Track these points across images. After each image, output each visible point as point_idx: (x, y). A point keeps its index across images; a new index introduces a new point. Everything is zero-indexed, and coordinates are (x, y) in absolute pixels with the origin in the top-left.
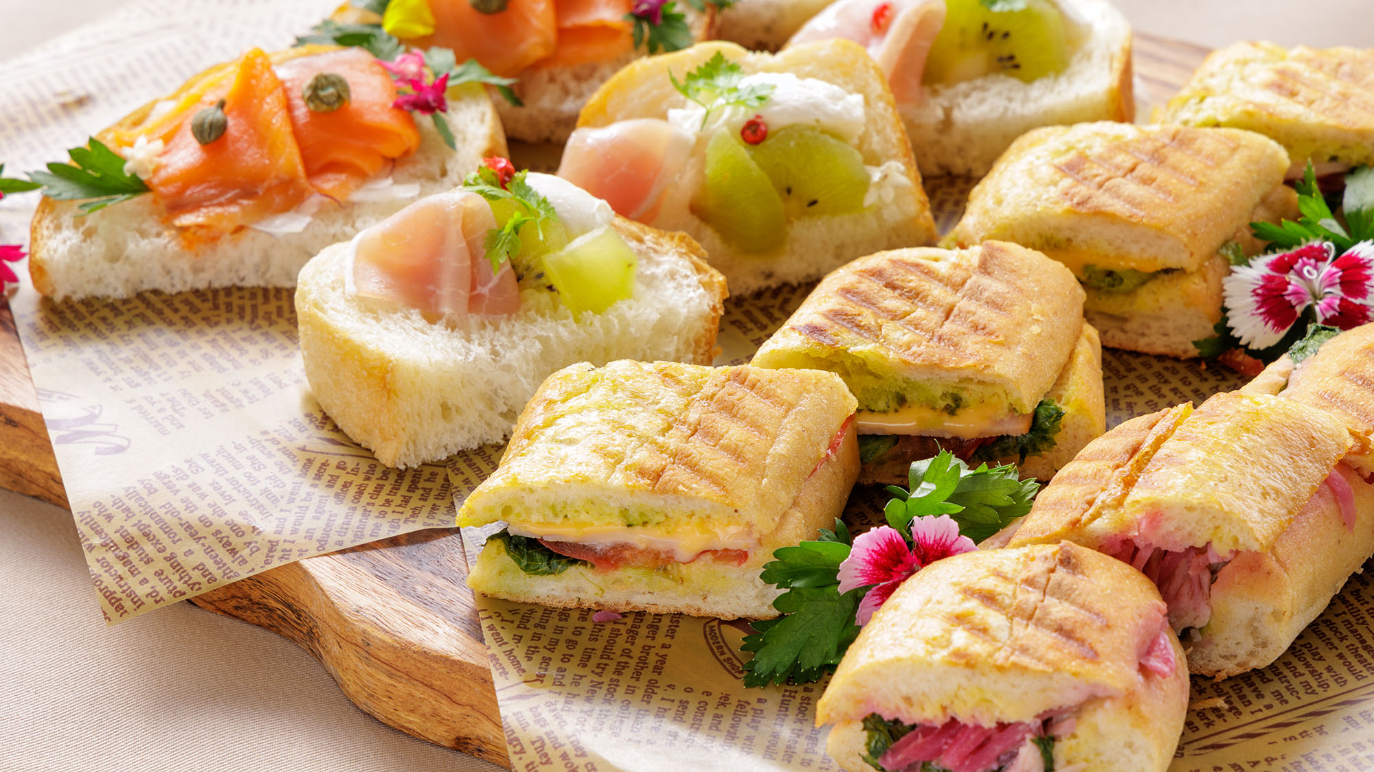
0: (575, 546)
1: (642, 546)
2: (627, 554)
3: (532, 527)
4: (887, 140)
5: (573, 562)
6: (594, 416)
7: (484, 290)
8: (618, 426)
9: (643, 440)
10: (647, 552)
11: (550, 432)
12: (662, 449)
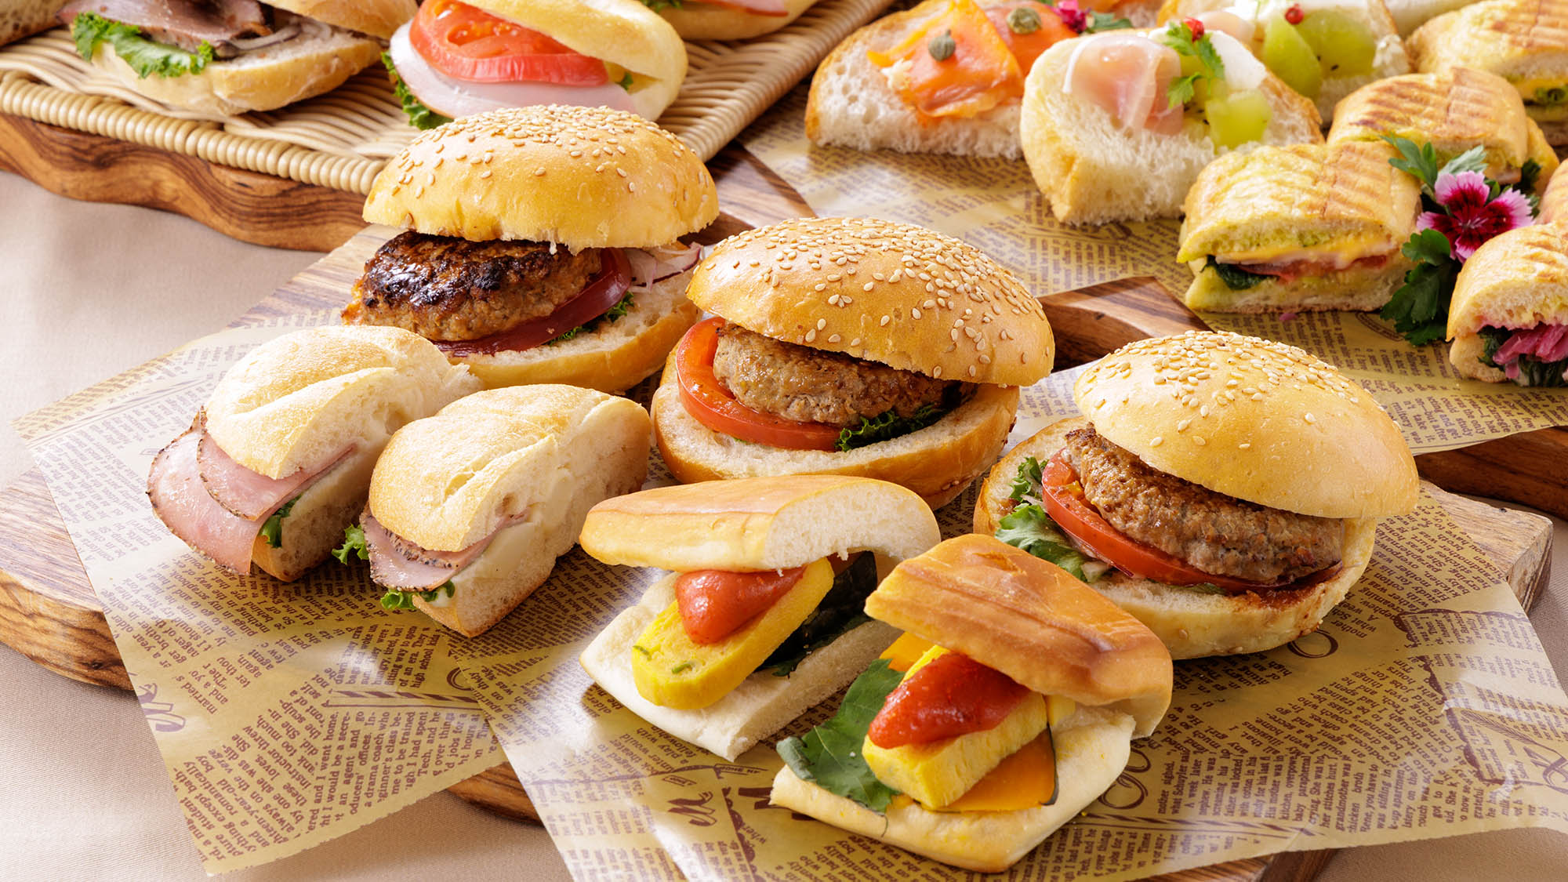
0: (1263, 265)
1: (1314, 260)
2: (1303, 267)
3: (1234, 254)
4: (1382, 23)
5: (1263, 277)
6: (1261, 180)
7: (1160, 116)
8: (1281, 183)
9: (1304, 190)
10: (1316, 265)
11: (1230, 194)
12: (1317, 194)
